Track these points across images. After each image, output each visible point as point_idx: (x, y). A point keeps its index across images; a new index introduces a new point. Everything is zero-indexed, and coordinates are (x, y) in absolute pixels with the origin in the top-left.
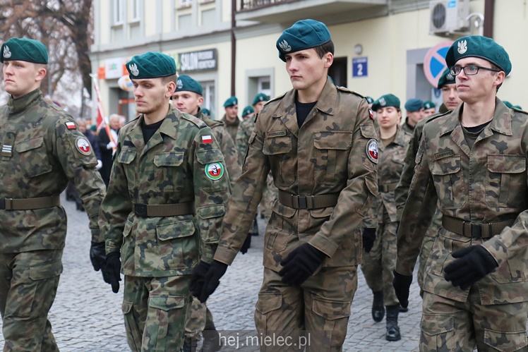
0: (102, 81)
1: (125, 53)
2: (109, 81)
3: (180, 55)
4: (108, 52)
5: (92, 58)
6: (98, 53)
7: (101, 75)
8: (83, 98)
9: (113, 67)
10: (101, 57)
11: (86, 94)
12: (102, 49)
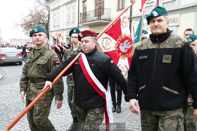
0: (51, 37)
1: (56, 32)
2: (53, 37)
3: (67, 32)
4: (52, 31)
5: (49, 33)
6: (50, 31)
7: (51, 36)
8: (47, 41)
9: (54, 34)
10: (51, 32)
11: (48, 40)
12: (51, 31)
